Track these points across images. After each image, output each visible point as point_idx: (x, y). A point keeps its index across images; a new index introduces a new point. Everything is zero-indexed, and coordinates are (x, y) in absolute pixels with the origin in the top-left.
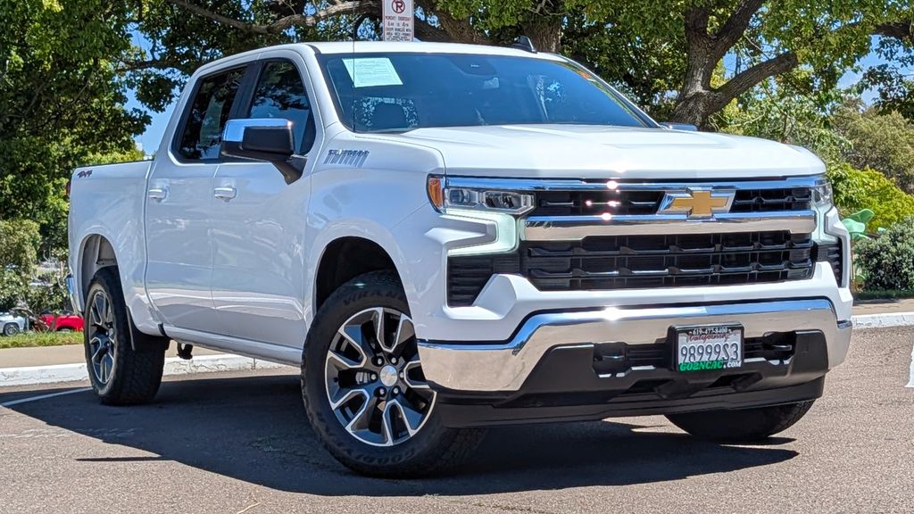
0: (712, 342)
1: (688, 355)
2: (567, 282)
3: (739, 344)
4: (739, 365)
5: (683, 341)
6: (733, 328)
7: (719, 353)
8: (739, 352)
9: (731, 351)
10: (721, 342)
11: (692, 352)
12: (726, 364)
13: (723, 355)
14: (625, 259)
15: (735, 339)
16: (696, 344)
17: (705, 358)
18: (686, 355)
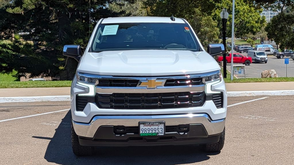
0: (153, 127)
1: (144, 131)
2: (109, 106)
3: (163, 128)
4: (163, 135)
5: (142, 127)
6: (161, 123)
7: (156, 130)
8: (163, 131)
9: (160, 130)
10: (157, 127)
11: (145, 130)
12: (158, 134)
13: (157, 131)
14: (128, 100)
15: (162, 126)
16: (147, 127)
17: (151, 132)
18: (143, 131)
